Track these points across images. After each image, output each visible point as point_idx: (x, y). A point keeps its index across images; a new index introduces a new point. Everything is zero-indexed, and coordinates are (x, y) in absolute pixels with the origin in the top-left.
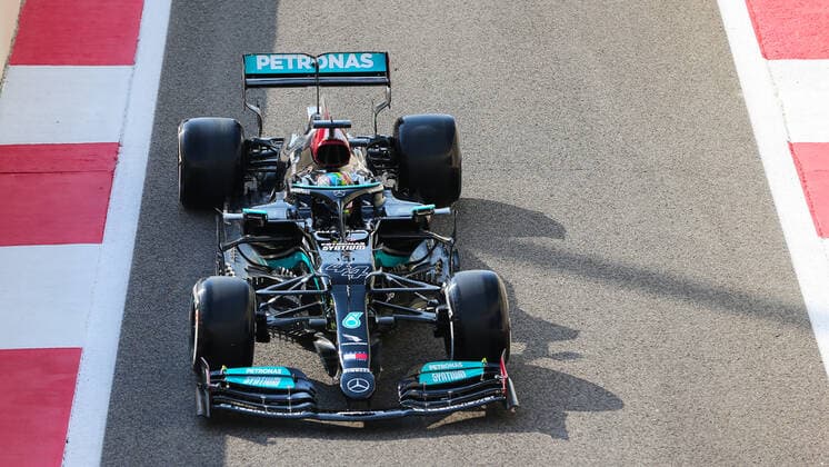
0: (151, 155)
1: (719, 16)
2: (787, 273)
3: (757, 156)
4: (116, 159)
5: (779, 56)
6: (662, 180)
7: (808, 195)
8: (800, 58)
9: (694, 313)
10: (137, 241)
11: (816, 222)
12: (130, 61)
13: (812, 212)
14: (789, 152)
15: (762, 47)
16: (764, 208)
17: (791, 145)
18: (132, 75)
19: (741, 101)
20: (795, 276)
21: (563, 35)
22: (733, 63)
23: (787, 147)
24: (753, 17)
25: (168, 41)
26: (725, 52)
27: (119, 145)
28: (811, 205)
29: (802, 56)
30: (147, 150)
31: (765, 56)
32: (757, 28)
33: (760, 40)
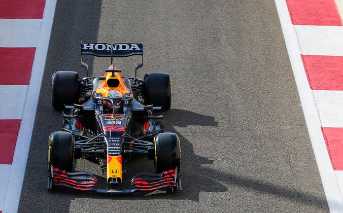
0: (35, 125)
1: (291, 70)
2: (320, 185)
3: (307, 133)
4: (19, 127)
5: (318, 88)
6: (265, 142)
7: (329, 151)
8: (327, 89)
9: (277, 202)
10: (27, 164)
11: (332, 163)
12: (27, 83)
13: (331, 159)
14: (321, 131)
15: (310, 84)
16: (310, 156)
17: (322, 128)
18: (28, 90)
19: (301, 108)
20: (322, 187)
21: (222, 76)
22: (297, 91)
23: (320, 129)
24: (307, 71)
25: (44, 75)
26: (294, 86)
27: (21, 120)
28: (330, 156)
29: (328, 89)
30: (33, 123)
31: (311, 88)
32: (308, 76)
33: (309, 81)
